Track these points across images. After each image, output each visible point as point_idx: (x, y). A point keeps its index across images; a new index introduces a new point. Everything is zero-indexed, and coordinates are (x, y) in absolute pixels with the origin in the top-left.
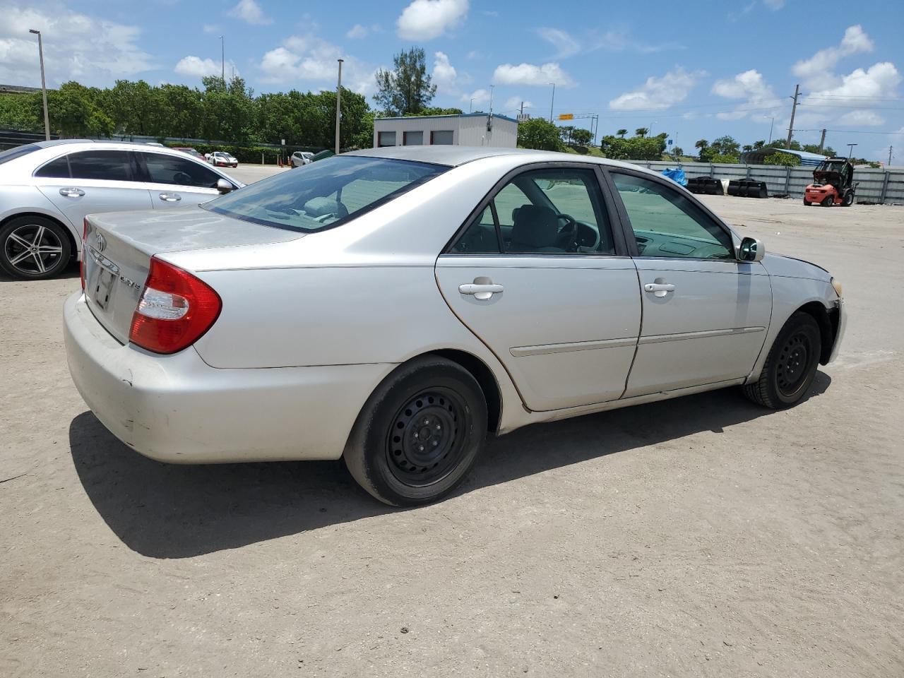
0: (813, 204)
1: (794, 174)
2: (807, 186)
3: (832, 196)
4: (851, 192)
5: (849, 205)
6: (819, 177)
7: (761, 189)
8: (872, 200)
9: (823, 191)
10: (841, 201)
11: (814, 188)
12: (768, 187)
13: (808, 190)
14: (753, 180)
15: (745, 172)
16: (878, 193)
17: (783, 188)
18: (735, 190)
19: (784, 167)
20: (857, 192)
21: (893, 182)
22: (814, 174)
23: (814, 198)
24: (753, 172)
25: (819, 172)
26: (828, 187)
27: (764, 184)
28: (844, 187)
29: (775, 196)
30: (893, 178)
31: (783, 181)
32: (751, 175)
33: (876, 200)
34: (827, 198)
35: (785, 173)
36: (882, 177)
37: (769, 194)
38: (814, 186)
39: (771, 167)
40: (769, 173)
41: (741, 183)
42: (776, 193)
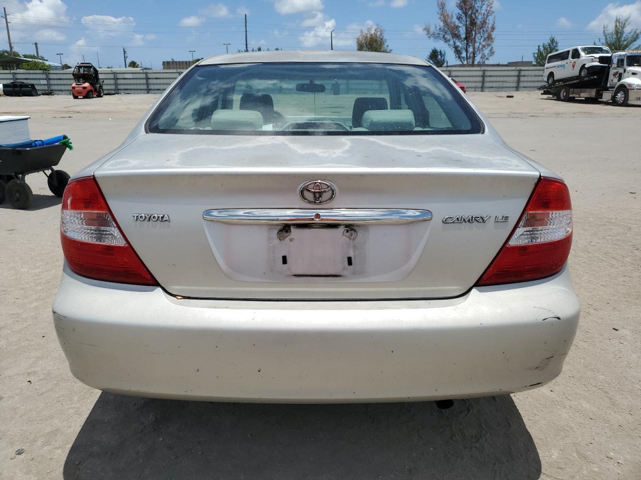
0: (79, 97)
1: (52, 76)
2: (72, 85)
3: (91, 91)
4: (101, 87)
5: (102, 97)
6: (77, 77)
7: (32, 90)
8: (110, 92)
9: (84, 88)
10: (97, 94)
11: (77, 86)
12: (37, 87)
13: (74, 88)
14: (23, 83)
15: (11, 76)
16: (113, 87)
17: (46, 88)
18: (9, 91)
19: (41, 71)
20: (105, 87)
21: (121, 79)
22: (73, 75)
23: (80, 93)
24: (18, 76)
25: (76, 74)
26: (87, 85)
27: (33, 85)
28: (96, 84)
29: (43, 94)
30: (119, 76)
31: (45, 82)
32: (16, 79)
33: (113, 92)
34: (88, 92)
35: (44, 76)
36: (112, 76)
37: (39, 93)
38: (77, 84)
39: (31, 71)
40: (31, 76)
41: (14, 85)
42: (43, 92)
